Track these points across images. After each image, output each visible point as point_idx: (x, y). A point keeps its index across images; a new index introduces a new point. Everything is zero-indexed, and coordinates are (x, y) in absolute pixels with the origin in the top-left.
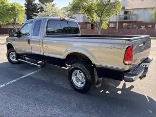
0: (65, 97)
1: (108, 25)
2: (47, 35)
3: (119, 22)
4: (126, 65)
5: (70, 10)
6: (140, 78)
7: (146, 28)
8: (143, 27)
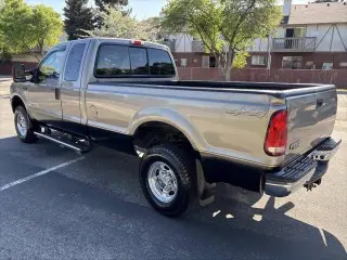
0: (130, 226)
1: (249, 60)
2: (95, 79)
3: (273, 54)
4: (270, 154)
5: (163, 24)
6: (306, 186)
7: (334, 67)
8: (328, 66)
